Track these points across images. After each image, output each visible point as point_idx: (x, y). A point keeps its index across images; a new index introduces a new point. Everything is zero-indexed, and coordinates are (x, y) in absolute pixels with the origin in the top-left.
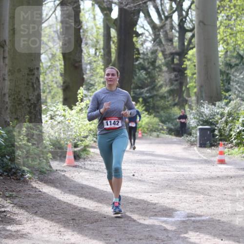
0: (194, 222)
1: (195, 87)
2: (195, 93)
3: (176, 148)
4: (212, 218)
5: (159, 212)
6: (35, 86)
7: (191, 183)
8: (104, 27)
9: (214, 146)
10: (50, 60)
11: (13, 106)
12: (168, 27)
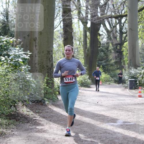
0: (127, 125)
1: (127, 60)
2: (128, 63)
3: (118, 90)
4: (135, 124)
5: (110, 120)
6: (51, 60)
7: (125, 106)
8: (84, 31)
9: (136, 89)
10: (58, 47)
11: (40, 69)
12: (114, 31)
